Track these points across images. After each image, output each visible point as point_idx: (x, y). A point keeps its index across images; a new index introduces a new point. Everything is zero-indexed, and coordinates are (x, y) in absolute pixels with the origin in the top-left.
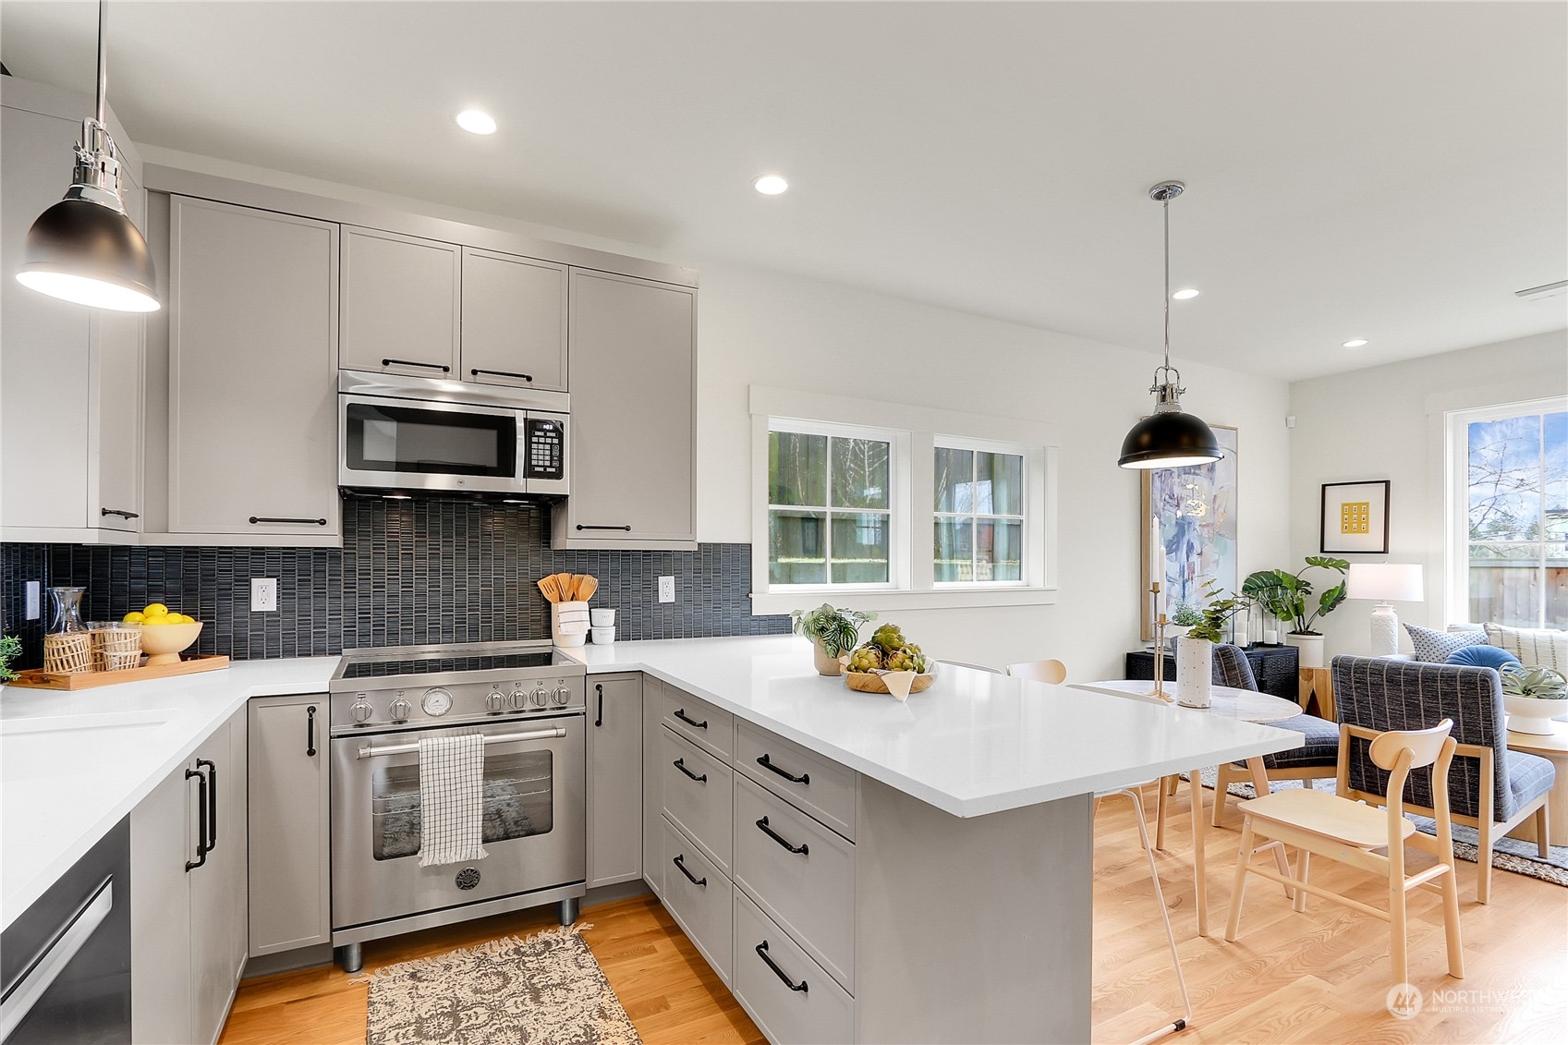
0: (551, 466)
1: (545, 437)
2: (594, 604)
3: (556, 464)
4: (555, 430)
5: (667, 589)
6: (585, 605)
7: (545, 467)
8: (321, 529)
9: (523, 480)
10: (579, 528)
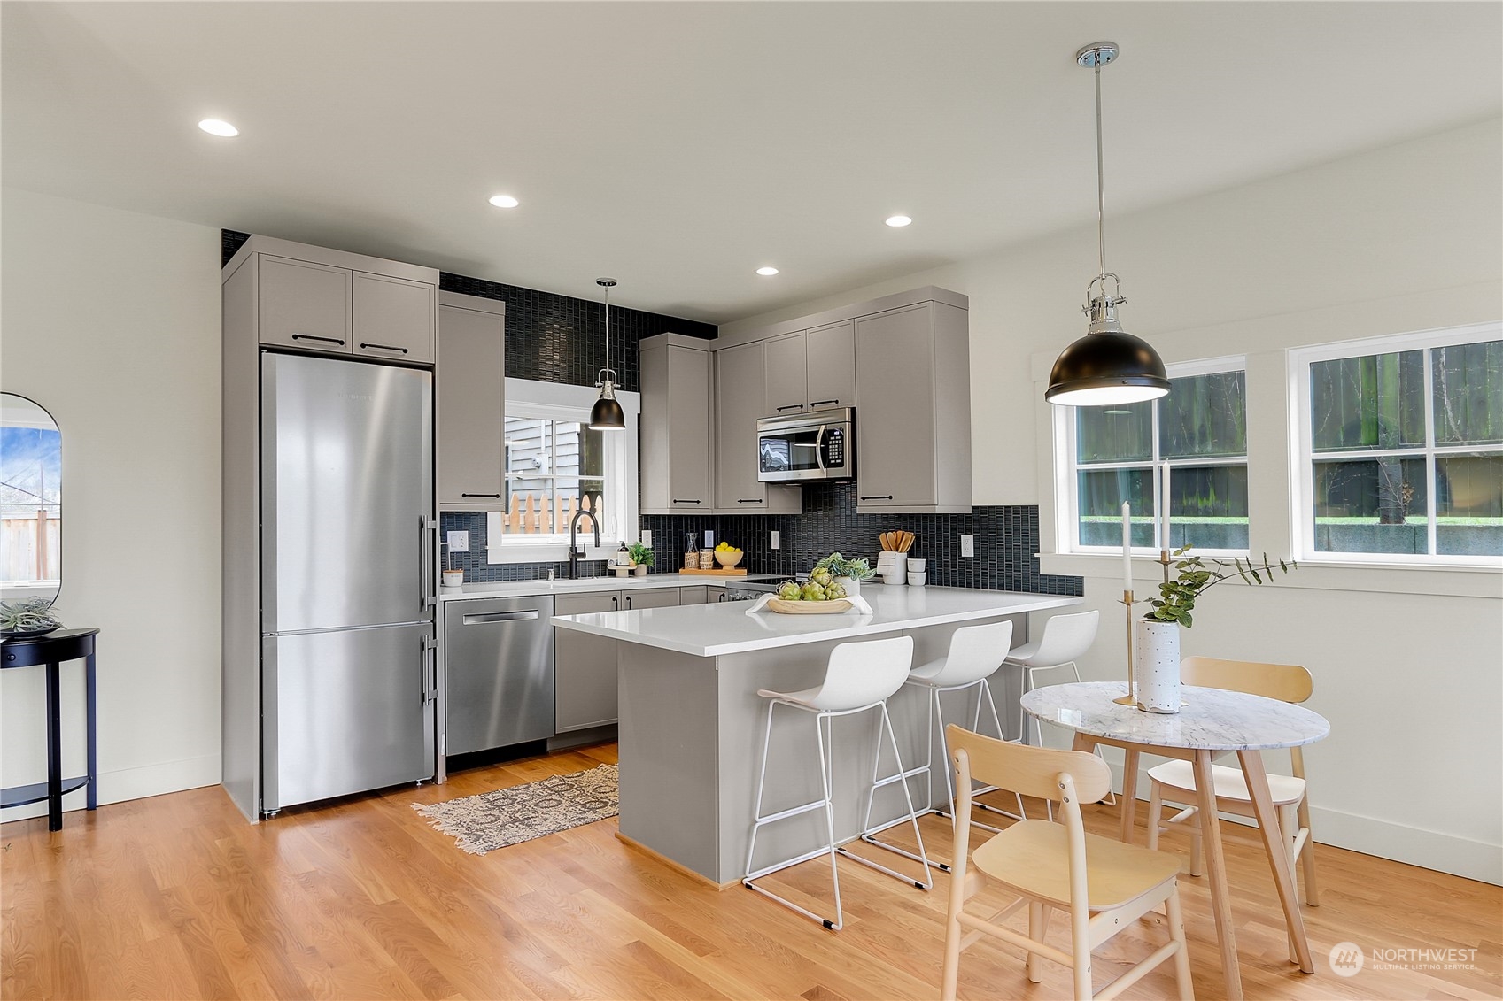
0: (838, 459)
1: (835, 440)
2: (911, 554)
3: (840, 457)
4: (840, 434)
5: (967, 545)
6: (905, 555)
7: (835, 460)
8: (760, 505)
9: (825, 470)
10: (864, 498)
